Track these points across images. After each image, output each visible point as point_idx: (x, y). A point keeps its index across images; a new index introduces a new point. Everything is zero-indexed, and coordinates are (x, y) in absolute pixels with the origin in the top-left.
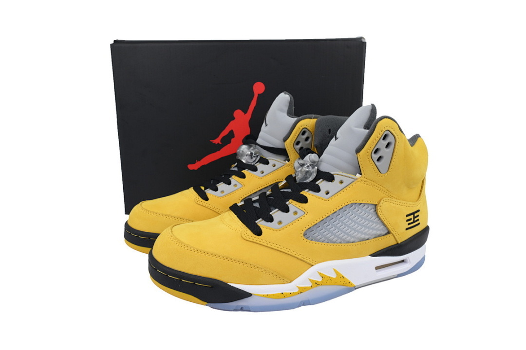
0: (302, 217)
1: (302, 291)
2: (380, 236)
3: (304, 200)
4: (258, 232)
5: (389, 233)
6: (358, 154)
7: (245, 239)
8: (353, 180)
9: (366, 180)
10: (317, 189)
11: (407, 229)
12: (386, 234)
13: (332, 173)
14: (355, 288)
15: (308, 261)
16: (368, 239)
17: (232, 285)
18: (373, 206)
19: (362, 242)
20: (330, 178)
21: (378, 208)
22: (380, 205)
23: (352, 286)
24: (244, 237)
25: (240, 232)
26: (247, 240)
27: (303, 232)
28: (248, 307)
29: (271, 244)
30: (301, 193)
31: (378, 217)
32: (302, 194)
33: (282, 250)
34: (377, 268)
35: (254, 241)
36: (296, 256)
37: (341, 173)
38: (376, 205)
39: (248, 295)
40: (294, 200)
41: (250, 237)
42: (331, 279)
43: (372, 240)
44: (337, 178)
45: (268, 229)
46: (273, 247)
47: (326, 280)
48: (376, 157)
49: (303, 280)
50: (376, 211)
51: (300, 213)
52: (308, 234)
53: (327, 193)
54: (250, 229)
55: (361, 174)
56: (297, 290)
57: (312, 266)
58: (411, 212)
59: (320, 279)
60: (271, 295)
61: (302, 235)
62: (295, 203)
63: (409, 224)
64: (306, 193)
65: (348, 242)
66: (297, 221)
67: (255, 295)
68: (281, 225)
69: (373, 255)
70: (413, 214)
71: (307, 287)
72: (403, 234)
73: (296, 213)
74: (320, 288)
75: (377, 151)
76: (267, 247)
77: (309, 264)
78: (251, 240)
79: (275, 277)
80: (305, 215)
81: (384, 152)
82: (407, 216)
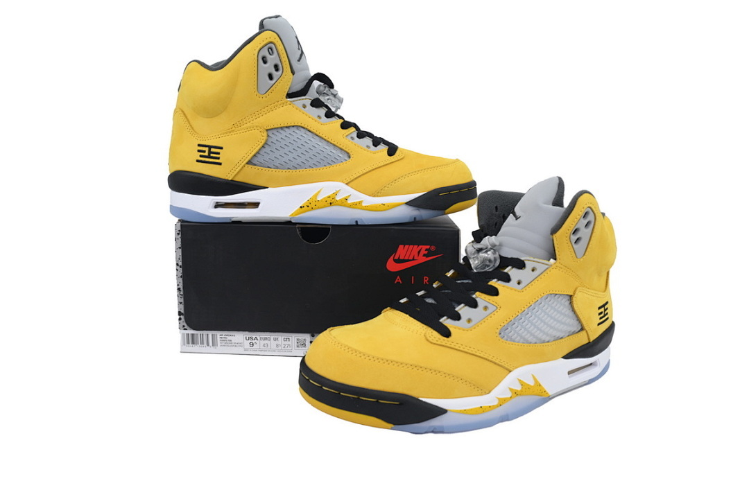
0: (495, 312)
1: (502, 402)
2: (574, 333)
3: (494, 292)
4: (446, 333)
5: (582, 329)
6: (554, 235)
7: (431, 343)
8: (547, 266)
9: (562, 266)
10: (507, 279)
11: (599, 324)
12: (579, 331)
13: (522, 259)
14: (550, 398)
15: (506, 366)
16: (562, 338)
17: (424, 400)
18: (568, 298)
19: (556, 342)
20: (520, 264)
21: (574, 299)
22: (576, 296)
23: (547, 396)
24: (430, 339)
25: (423, 335)
26: (435, 344)
27: (498, 331)
28: (442, 427)
29: (464, 346)
30: (489, 283)
31: (573, 310)
32: (491, 286)
33: (477, 354)
34: (570, 373)
35: (444, 344)
36: (493, 360)
37: (532, 259)
38: (571, 296)
39: (443, 411)
40: (482, 292)
41: (437, 339)
42: (529, 387)
43: (566, 339)
44: (529, 265)
45: (457, 330)
46: (466, 350)
47: (525, 390)
48: (574, 238)
49: (502, 389)
50: (571, 303)
51: (491, 308)
52: (503, 332)
53: (519, 283)
54: (436, 330)
55: (555, 259)
56: (496, 403)
57: (510, 372)
58: (601, 305)
59: (518, 388)
60: (469, 410)
61: (497, 335)
62: (483, 296)
63: (601, 318)
64: (494, 283)
65: (544, 342)
66: (489, 318)
67: (451, 411)
68: (472, 324)
69: (566, 357)
70: (604, 306)
71: (507, 398)
72: (595, 331)
73: (486, 308)
74: (518, 397)
75: (576, 231)
76: (459, 350)
77: (507, 369)
78: (439, 343)
79: (473, 387)
80: (498, 310)
81: (584, 233)
82: (599, 308)
